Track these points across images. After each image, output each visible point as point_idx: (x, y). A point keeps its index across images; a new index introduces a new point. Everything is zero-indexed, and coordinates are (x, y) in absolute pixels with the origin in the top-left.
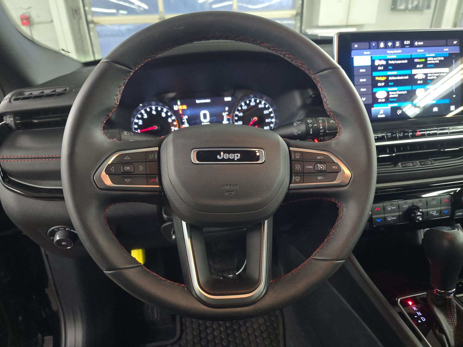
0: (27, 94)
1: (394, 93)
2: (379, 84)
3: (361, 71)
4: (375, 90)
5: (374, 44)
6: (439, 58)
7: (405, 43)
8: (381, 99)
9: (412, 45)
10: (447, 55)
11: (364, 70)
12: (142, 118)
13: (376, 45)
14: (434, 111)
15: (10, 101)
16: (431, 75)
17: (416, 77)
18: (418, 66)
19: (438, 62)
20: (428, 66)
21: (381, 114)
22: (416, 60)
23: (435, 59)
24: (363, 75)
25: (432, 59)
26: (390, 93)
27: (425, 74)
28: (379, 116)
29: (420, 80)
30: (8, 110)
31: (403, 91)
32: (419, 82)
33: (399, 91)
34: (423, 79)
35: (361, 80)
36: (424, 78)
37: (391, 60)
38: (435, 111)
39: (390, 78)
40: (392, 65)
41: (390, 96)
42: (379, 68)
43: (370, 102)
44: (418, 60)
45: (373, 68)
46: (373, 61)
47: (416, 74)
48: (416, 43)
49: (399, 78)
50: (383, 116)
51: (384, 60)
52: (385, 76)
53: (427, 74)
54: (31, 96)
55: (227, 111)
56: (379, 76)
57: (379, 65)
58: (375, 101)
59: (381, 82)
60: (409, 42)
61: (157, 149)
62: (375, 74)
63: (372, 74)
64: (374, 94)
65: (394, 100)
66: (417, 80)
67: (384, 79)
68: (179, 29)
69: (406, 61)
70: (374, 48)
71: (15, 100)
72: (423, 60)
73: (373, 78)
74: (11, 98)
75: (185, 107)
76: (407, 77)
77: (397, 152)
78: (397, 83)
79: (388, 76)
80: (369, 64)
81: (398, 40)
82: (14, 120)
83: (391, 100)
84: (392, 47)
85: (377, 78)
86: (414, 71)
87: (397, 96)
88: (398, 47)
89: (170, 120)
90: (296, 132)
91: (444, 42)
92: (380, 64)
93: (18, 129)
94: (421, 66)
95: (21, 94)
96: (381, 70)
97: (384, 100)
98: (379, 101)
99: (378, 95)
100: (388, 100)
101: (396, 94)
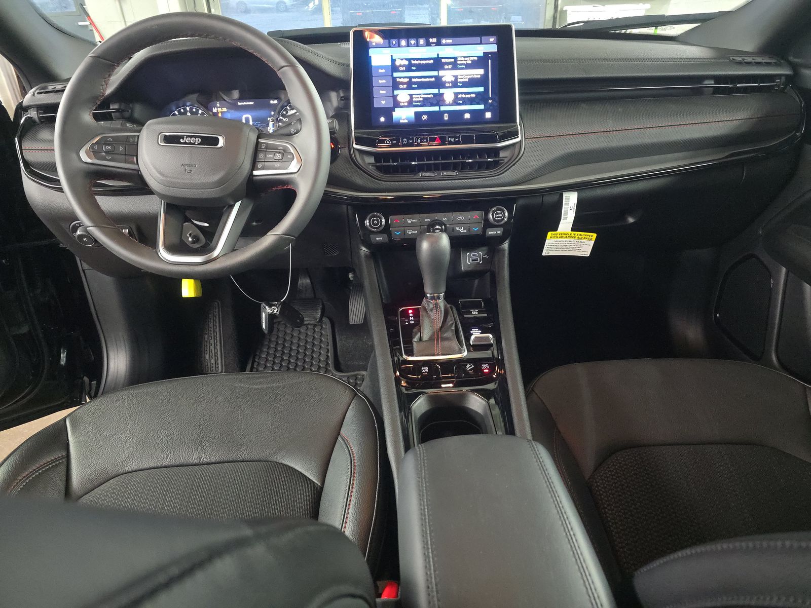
0: (50, 88)
1: (419, 96)
2: (401, 86)
3: (380, 71)
4: (396, 92)
5: (394, 42)
6: (472, 58)
7: (431, 40)
8: (404, 103)
9: (438, 44)
10: (482, 54)
11: (383, 71)
13: (397, 43)
14: (465, 117)
15: (34, 95)
16: (462, 77)
17: (443, 79)
18: (446, 67)
19: (470, 62)
20: (459, 66)
21: (404, 120)
22: (443, 60)
23: (466, 59)
24: (382, 76)
25: (463, 59)
26: (414, 96)
27: (454, 76)
28: (402, 121)
29: (449, 83)
30: (32, 104)
31: (428, 94)
32: (447, 85)
33: (424, 94)
34: (452, 82)
35: (380, 82)
36: (453, 80)
37: (414, 59)
38: (467, 118)
39: (414, 80)
40: (415, 65)
41: (414, 100)
42: (401, 69)
43: (392, 106)
44: (447, 60)
45: (394, 68)
46: (393, 61)
47: (444, 76)
48: (444, 41)
49: (423, 80)
50: (406, 121)
51: (406, 59)
52: (407, 77)
53: (457, 76)
54: (54, 90)
56: (400, 78)
57: (401, 66)
58: (397, 104)
59: (403, 83)
60: (436, 39)
62: (395, 75)
63: (392, 74)
64: (395, 97)
65: (419, 104)
66: (445, 82)
67: (406, 80)
69: (432, 61)
70: (394, 46)
71: (38, 93)
72: (453, 60)
73: (394, 79)
74: (35, 91)
75: (225, 109)
76: (433, 79)
77: (418, 161)
78: (422, 86)
79: (410, 78)
80: (389, 63)
81: (421, 37)
82: (37, 114)
83: (414, 104)
84: (416, 45)
85: (398, 80)
86: (441, 73)
87: (421, 99)
88: (422, 46)
91: (478, 39)
92: (402, 64)
93: (42, 123)
94: (450, 67)
95: (45, 88)
96: (403, 71)
97: (406, 104)
98: (402, 104)
99: (399, 99)
100: (411, 104)
101: (421, 98)
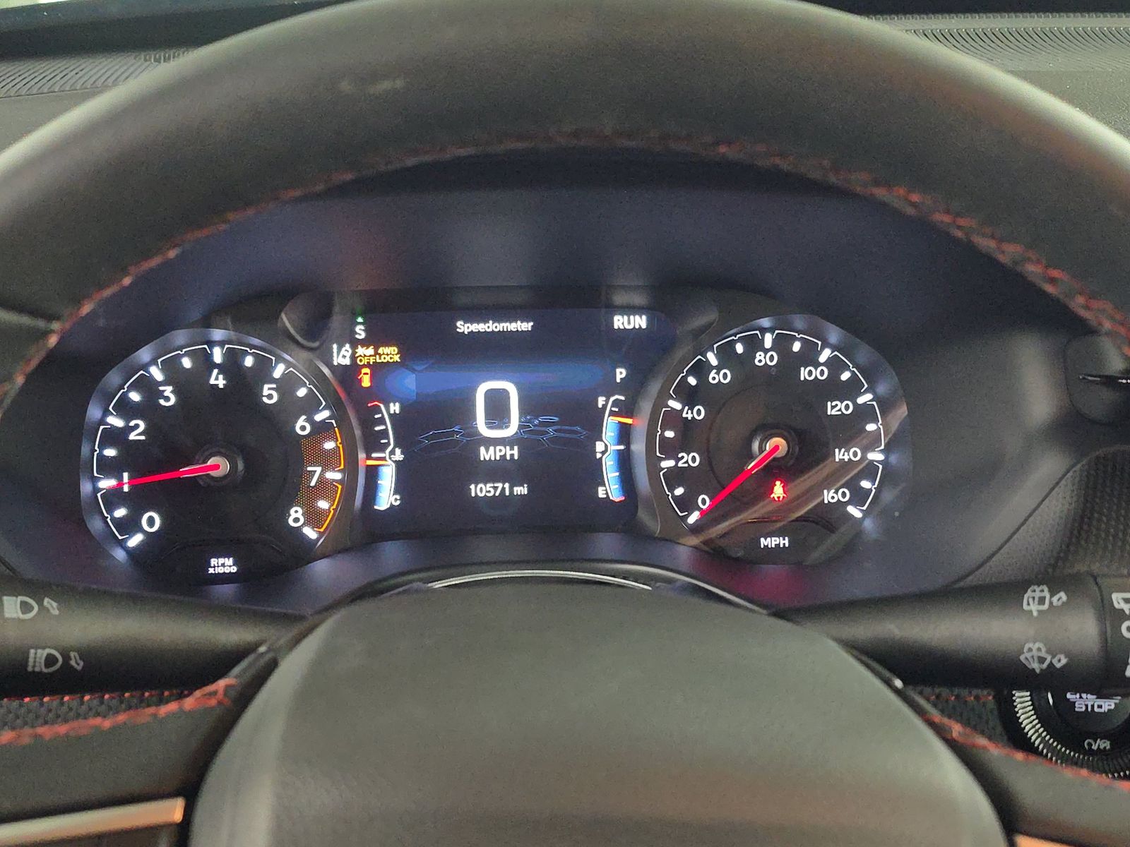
12: (149, 409)
55: (623, 387)
61: (174, 810)
68: (372, 91)
75: (390, 353)
89: (302, 426)
90: (1035, 653)
